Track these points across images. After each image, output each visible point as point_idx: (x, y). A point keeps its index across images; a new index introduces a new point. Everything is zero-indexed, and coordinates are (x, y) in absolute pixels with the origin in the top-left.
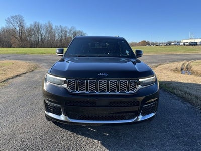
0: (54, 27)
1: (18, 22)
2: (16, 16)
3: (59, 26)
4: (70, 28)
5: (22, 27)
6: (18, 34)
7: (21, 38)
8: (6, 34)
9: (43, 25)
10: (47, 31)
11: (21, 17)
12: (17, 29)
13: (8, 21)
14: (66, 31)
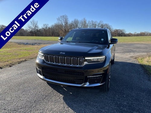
0: (87, 22)
1: (64, 20)
2: (63, 16)
3: (91, 21)
4: (99, 22)
5: (66, 23)
6: (64, 28)
7: (65, 30)
8: (57, 28)
9: (80, 21)
10: (82, 25)
11: (66, 16)
12: (64, 24)
13: (58, 19)
14: (95, 25)
